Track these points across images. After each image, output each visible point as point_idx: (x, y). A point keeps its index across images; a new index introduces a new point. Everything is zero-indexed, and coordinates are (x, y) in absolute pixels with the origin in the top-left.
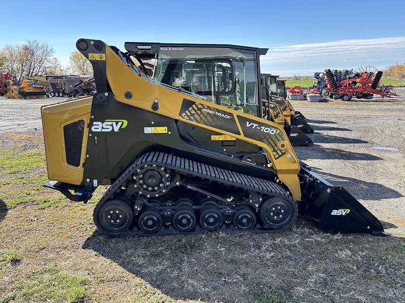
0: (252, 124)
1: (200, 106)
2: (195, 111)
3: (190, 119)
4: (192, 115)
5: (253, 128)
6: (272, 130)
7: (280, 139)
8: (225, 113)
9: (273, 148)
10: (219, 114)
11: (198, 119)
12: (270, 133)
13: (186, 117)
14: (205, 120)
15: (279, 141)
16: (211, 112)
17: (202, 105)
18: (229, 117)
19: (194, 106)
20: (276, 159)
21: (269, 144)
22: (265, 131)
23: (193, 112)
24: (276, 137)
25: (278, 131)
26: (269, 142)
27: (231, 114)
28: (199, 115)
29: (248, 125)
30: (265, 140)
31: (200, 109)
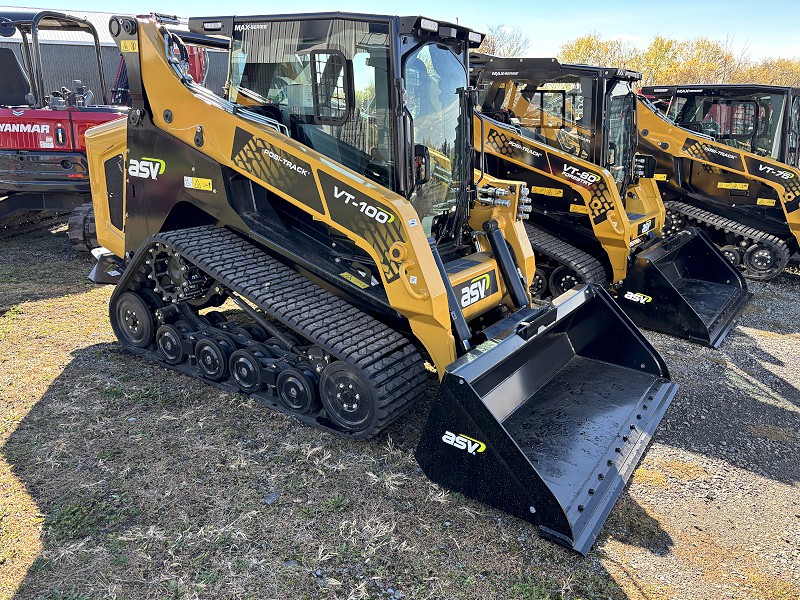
0: (343, 192)
1: (259, 144)
2: (253, 152)
3: (247, 169)
4: (250, 160)
5: (347, 202)
6: (380, 213)
7: (397, 237)
8: (298, 162)
9: (383, 255)
10: (289, 164)
11: (258, 169)
12: (377, 218)
13: (241, 163)
14: (269, 175)
15: (394, 241)
16: (276, 157)
17: (262, 141)
18: (304, 172)
19: (250, 142)
20: (389, 281)
21: (375, 243)
22: (367, 212)
23: (250, 155)
24: (389, 231)
25: (393, 218)
26: (376, 241)
27: (307, 167)
28: (258, 161)
29: (337, 196)
30: (367, 234)
31: (259, 150)
